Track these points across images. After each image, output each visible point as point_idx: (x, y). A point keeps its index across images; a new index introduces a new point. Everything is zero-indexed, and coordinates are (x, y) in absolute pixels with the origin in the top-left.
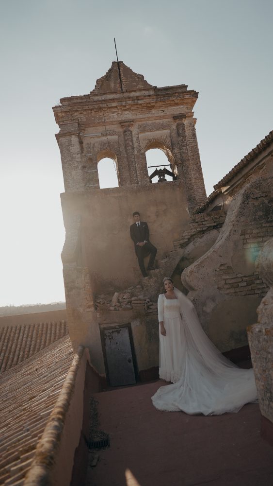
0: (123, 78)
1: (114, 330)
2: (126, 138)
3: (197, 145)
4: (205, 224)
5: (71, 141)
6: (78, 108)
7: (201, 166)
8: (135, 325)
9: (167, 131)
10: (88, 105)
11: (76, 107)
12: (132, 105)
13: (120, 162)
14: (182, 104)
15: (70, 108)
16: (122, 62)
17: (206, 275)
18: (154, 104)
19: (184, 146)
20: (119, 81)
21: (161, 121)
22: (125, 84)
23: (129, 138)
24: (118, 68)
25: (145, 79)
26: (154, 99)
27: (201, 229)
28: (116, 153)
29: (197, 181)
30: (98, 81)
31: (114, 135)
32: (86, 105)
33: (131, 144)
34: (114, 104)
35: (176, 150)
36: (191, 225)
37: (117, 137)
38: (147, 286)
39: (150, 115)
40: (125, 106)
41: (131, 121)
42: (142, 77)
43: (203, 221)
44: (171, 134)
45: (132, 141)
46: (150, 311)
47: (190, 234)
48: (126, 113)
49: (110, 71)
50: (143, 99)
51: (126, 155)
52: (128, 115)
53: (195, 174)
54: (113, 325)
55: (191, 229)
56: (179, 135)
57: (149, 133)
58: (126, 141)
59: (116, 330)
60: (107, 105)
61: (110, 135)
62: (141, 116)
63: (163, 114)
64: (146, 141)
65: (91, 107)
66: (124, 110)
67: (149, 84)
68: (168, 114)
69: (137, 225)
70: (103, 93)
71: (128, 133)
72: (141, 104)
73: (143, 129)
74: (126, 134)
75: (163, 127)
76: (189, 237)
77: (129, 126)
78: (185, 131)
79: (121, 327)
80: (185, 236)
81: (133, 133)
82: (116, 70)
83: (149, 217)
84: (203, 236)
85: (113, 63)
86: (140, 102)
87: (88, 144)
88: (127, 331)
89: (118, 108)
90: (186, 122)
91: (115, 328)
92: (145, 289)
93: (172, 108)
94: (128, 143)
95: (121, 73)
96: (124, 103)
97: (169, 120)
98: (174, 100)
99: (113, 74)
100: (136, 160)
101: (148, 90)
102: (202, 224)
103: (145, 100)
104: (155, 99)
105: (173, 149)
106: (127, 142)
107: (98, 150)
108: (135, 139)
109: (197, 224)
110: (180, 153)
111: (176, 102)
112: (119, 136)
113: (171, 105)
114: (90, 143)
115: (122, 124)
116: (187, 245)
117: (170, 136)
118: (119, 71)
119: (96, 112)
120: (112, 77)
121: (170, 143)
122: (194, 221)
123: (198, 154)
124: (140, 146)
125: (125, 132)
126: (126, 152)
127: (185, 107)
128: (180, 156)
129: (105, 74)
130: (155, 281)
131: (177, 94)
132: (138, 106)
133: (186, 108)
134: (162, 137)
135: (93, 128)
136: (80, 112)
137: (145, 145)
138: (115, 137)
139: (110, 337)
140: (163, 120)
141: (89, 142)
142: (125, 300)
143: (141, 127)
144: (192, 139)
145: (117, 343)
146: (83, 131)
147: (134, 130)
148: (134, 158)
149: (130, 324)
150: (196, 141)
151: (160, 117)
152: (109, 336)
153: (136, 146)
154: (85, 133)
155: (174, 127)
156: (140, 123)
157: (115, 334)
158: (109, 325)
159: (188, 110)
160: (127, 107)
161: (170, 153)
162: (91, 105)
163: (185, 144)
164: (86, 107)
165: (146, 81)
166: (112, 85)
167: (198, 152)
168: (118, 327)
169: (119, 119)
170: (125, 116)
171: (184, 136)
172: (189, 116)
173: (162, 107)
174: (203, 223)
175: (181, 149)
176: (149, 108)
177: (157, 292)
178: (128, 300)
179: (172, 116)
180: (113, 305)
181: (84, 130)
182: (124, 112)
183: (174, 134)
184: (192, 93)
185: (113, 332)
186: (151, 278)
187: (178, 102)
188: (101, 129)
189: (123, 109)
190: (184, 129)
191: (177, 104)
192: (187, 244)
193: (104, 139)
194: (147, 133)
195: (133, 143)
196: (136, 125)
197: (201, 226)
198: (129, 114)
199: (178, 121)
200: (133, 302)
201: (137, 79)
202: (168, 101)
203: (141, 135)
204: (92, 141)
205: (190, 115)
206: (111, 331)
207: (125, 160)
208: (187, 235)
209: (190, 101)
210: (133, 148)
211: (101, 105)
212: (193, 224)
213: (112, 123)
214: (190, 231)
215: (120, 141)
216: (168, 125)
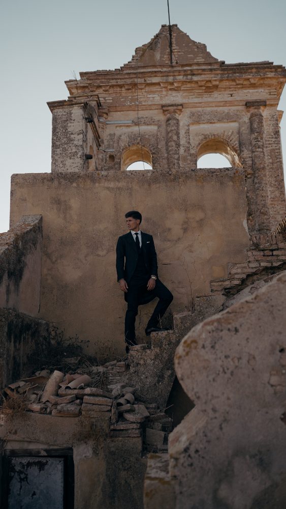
0: (174, 47)
1: (31, 460)
2: (169, 130)
3: (280, 149)
4: (277, 256)
5: (71, 114)
6: (102, 82)
7: (283, 180)
8: (82, 454)
9: (234, 125)
10: (116, 79)
11: (98, 81)
12: (184, 82)
13: (156, 165)
14: (261, 86)
15: (89, 82)
16: (176, 25)
17: (244, 361)
18: (217, 83)
19: (259, 147)
20: (168, 50)
21: (226, 109)
22: (176, 56)
23: (173, 128)
24: (170, 33)
25: (208, 51)
26: (218, 74)
27: (269, 265)
28: (151, 151)
29: (276, 203)
30: (137, 50)
31: (151, 124)
32: (113, 79)
33: (175, 138)
34: (155, 80)
35: (246, 153)
36: (250, 253)
37: (155, 128)
38: (138, 364)
39: (210, 100)
40: (172, 84)
41: (178, 105)
42: (205, 46)
43: (275, 250)
44: (239, 129)
45: (178, 134)
46: (121, 426)
47: (245, 270)
48: (174, 95)
49: (157, 36)
50: (201, 74)
51: (166, 155)
52: (176, 98)
53: (272, 192)
54: (33, 447)
55: (249, 262)
56: (252, 130)
57: (206, 126)
58: (168, 133)
59: (37, 460)
60: (145, 81)
61: (145, 124)
62: (196, 100)
63: (230, 99)
64: (201, 137)
65: (120, 82)
66: (170, 89)
67: (213, 57)
68: (238, 99)
69: (135, 237)
70: (142, 65)
71: (172, 122)
72: (197, 82)
73: (197, 119)
74: (169, 124)
75: (228, 118)
76: (244, 276)
77: (175, 112)
78: (262, 126)
79: (51, 454)
80: (236, 274)
81: (181, 124)
82: (166, 36)
83: (170, 230)
84: (272, 278)
85: (163, 26)
86: (195, 78)
87: (110, 135)
88: (60, 467)
89: (162, 85)
90: (265, 113)
91: (37, 454)
92: (132, 370)
93: (245, 91)
94: (171, 137)
95: (174, 40)
96: (171, 79)
97: (240, 108)
98: (248, 79)
99: (160, 41)
100: (181, 162)
101: (210, 64)
102: (273, 255)
103: (203, 76)
104: (220, 76)
105: (241, 151)
106: (170, 135)
107: (125, 145)
108: (182, 132)
109: (262, 253)
110: (252, 157)
111: (252, 81)
112: (159, 126)
113: (243, 87)
114: (115, 134)
115: (165, 108)
116: (238, 291)
117: (239, 133)
118: (171, 38)
119: (128, 89)
120: (159, 45)
121: (237, 142)
122: (256, 247)
123: (281, 162)
124: (189, 143)
125: (168, 120)
126: (167, 150)
127: (267, 91)
128: (251, 162)
129: (150, 40)
130: (157, 356)
131: (254, 70)
132: (193, 85)
133: (267, 93)
134: (226, 133)
135: (122, 112)
136: (103, 88)
137: (198, 143)
138: (153, 128)
139: (23, 476)
140: (230, 108)
141: (112, 133)
142: (69, 391)
143: (193, 115)
144: (273, 140)
145: (34, 494)
146: (105, 115)
147: (183, 119)
148: (178, 159)
149: (71, 449)
150: (278, 143)
151: (226, 103)
152: (20, 472)
153: (183, 141)
154: (109, 118)
155: (246, 119)
156: (194, 110)
157: (34, 470)
158: (26, 446)
159: (272, 96)
160: (176, 85)
161: (236, 158)
162: (121, 79)
163: (260, 144)
164: (113, 82)
165: (209, 54)
166: (158, 56)
167: (281, 158)
168: (45, 454)
169: (161, 103)
170: (172, 99)
171: (260, 133)
172: (272, 105)
173: (230, 88)
174: (275, 253)
175: (253, 152)
176: (210, 88)
177: (157, 379)
178: (76, 392)
179: (244, 103)
180: (44, 400)
181: (107, 114)
182: (170, 92)
183: (245, 129)
184: (279, 70)
185: (29, 464)
186: (149, 348)
187: (256, 82)
188: (132, 115)
189: (169, 87)
190: (261, 122)
191: (253, 86)
192: (238, 289)
193: (135, 129)
194: (202, 126)
195: (178, 137)
196: (187, 112)
197: (270, 258)
198: (177, 96)
199: (252, 110)
200: (86, 397)
201: (196, 50)
202: (239, 80)
203: (192, 128)
204: (118, 131)
205: (272, 103)
206: (25, 461)
207: (165, 161)
208: (239, 272)
209: (274, 82)
210: (178, 145)
211: (136, 80)
212: (255, 253)
213: (149, 108)
214: (246, 265)
215: (159, 134)
216: (237, 115)
